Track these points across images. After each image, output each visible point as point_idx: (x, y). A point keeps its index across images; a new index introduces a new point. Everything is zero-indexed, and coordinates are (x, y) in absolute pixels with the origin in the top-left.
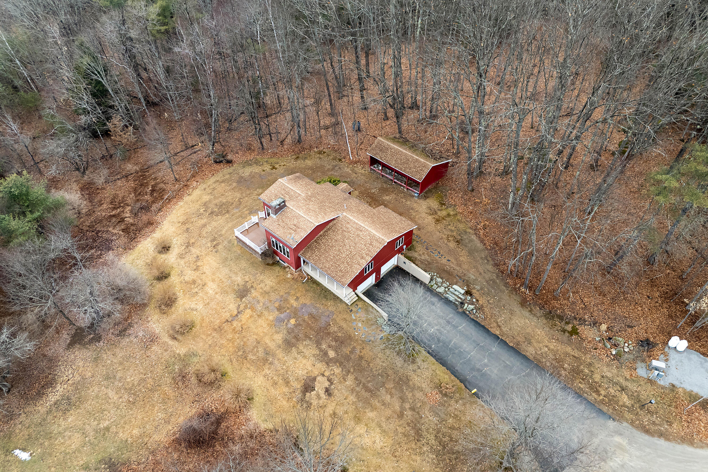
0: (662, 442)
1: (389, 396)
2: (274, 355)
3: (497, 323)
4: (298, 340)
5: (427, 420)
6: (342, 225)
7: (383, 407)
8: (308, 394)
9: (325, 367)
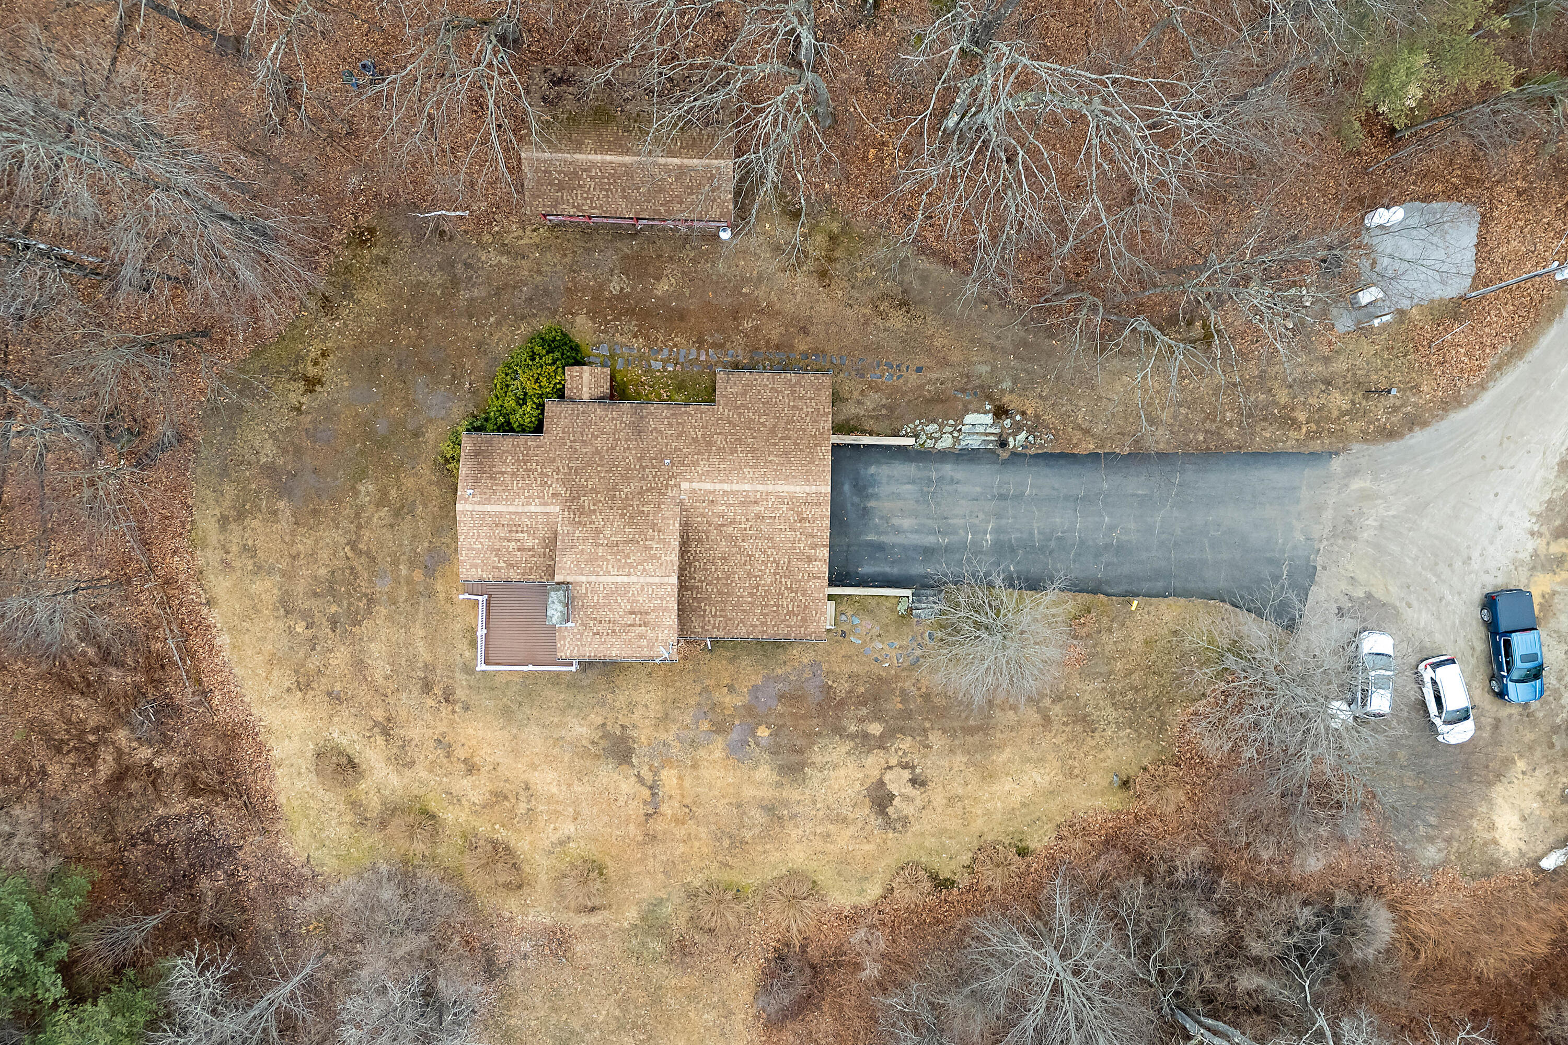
0: (1418, 437)
1: (1011, 712)
2: (786, 803)
3: (1079, 427)
4: (800, 751)
5: (1087, 696)
6: (703, 515)
7: (1014, 734)
8: (890, 810)
9: (882, 755)
